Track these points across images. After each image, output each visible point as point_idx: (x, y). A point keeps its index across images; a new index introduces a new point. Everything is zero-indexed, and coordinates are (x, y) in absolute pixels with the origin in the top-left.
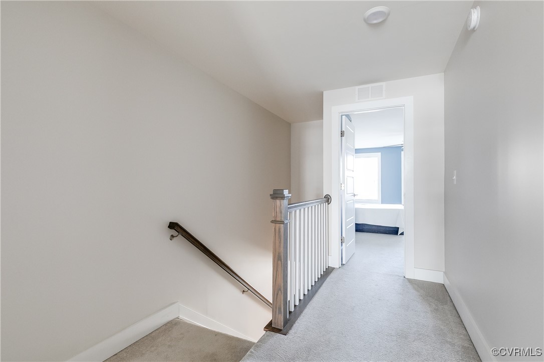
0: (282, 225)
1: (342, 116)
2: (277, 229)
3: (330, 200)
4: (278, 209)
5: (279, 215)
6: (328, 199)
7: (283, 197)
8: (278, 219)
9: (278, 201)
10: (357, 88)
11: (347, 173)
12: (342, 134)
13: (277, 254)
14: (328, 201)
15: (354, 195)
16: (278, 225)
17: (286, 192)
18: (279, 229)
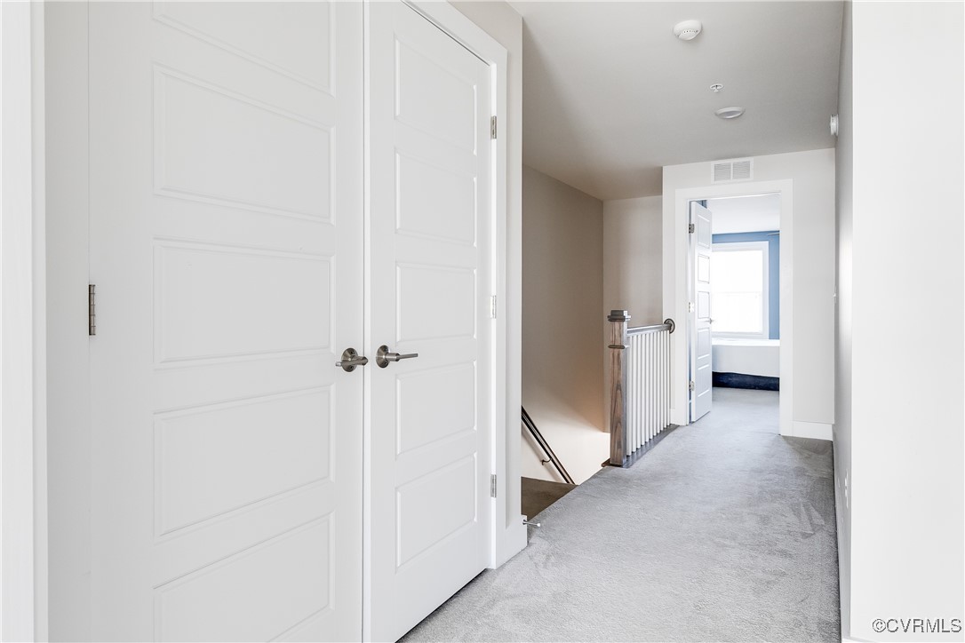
0: (621, 350)
1: (690, 203)
2: (616, 354)
3: (672, 327)
4: (617, 333)
5: (618, 338)
6: (670, 326)
7: (623, 319)
8: (616, 344)
9: (617, 324)
10: (713, 163)
11: (699, 287)
12: (691, 229)
13: (616, 382)
14: (670, 329)
15: (711, 321)
16: (616, 350)
17: (625, 313)
18: (619, 355)
